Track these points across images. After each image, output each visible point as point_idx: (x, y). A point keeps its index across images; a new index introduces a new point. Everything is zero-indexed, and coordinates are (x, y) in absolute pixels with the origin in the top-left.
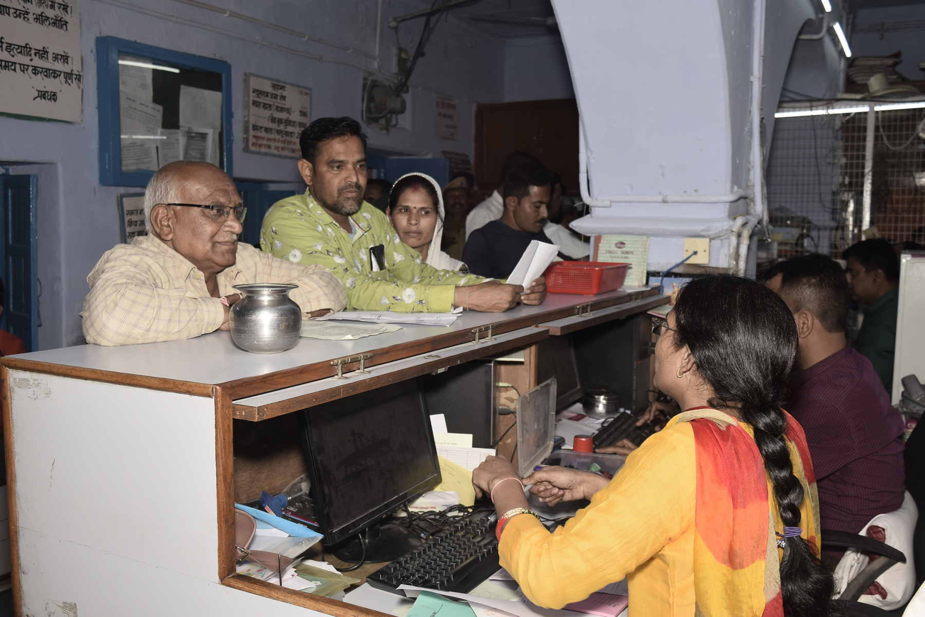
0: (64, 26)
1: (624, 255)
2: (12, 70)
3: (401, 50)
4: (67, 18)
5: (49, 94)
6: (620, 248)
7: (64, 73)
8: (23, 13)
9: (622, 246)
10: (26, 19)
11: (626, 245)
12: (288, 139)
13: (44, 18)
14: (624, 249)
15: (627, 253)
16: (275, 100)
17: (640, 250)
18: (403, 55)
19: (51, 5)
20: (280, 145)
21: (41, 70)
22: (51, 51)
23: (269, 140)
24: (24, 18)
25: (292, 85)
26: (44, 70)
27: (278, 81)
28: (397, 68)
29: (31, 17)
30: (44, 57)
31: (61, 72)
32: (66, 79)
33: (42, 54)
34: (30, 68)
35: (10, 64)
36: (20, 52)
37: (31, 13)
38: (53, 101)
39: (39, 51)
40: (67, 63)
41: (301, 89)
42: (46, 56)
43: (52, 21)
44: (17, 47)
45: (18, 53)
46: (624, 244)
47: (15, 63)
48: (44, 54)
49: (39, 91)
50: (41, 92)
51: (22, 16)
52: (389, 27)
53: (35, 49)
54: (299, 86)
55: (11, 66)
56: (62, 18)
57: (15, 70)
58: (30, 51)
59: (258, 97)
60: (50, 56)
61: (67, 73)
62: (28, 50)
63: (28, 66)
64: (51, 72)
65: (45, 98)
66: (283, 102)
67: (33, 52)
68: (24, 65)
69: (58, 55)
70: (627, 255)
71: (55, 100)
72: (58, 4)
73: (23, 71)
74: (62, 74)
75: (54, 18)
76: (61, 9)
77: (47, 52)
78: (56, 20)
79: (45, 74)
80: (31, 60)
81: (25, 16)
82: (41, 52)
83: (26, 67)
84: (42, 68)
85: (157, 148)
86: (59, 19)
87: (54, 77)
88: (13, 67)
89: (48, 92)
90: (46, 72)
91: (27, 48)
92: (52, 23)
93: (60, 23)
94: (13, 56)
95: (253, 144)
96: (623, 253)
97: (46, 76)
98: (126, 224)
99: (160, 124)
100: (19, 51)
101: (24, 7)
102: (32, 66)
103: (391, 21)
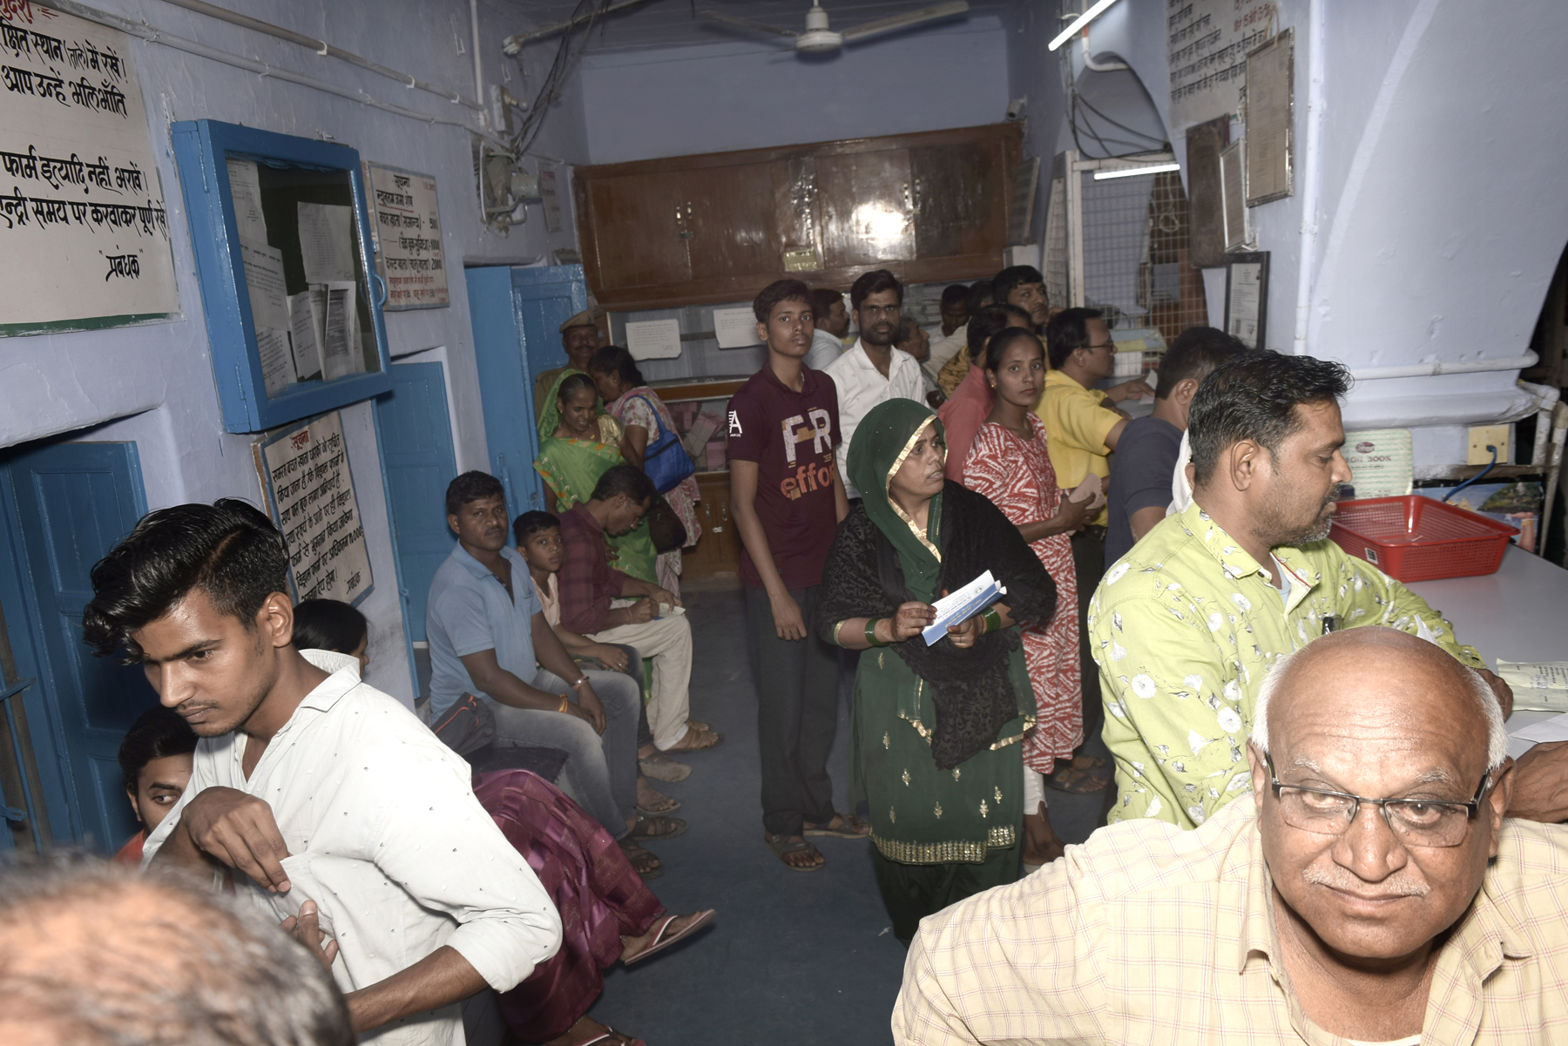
0: (120, 105)
1: (1374, 463)
2: (62, 219)
3: (503, 90)
4: (121, 87)
5: (126, 261)
6: (1366, 452)
7: (139, 208)
8: (53, 83)
9: (1368, 449)
10: (61, 97)
11: (1376, 447)
12: (424, 273)
13: (87, 91)
14: (1373, 454)
15: (1379, 459)
16: (400, 206)
17: (1402, 452)
18: (507, 100)
19: (92, 60)
20: (417, 286)
21: (104, 209)
22: (111, 164)
23: (407, 280)
24: (58, 94)
25: (415, 174)
26: (110, 210)
27: (400, 170)
28: (503, 122)
29: (67, 90)
30: (103, 180)
31: (134, 208)
32: (144, 222)
33: (100, 173)
34: (89, 209)
35: (56, 206)
36: (66, 177)
37: (67, 83)
38: (134, 275)
39: (94, 167)
40: (139, 186)
41: (425, 180)
42: (106, 177)
43: (101, 96)
44: (59, 165)
45: (64, 178)
46: (1371, 445)
47: (64, 203)
48: (103, 173)
49: (110, 258)
50: (115, 258)
51: (54, 93)
52: (506, 54)
53: (88, 166)
54: (422, 175)
55: (59, 210)
56: (113, 87)
57: (65, 219)
58: (81, 170)
59: (385, 205)
60: (113, 175)
61: (143, 209)
62: (78, 167)
63: (84, 205)
64: (120, 210)
65: (121, 272)
66: (410, 208)
67: (86, 171)
68: (78, 204)
69: (123, 171)
70: (1378, 463)
71: (137, 273)
72: (103, 55)
73: (79, 218)
74: (137, 212)
75: (102, 88)
76: (108, 67)
77: (107, 168)
78: (106, 92)
79: (113, 217)
80: (86, 191)
81: (58, 89)
82: (98, 170)
83: (81, 208)
84: (107, 206)
85: (289, 333)
86: (109, 89)
87: (128, 222)
88: (62, 214)
89: (124, 257)
90: (113, 212)
91: (75, 164)
92: (103, 100)
93: (113, 100)
94: (57, 187)
95: (393, 294)
96: (1372, 459)
97: (114, 222)
98: (276, 496)
99: (285, 288)
100: (63, 173)
101: (52, 69)
102: (91, 205)
103: (510, 43)
